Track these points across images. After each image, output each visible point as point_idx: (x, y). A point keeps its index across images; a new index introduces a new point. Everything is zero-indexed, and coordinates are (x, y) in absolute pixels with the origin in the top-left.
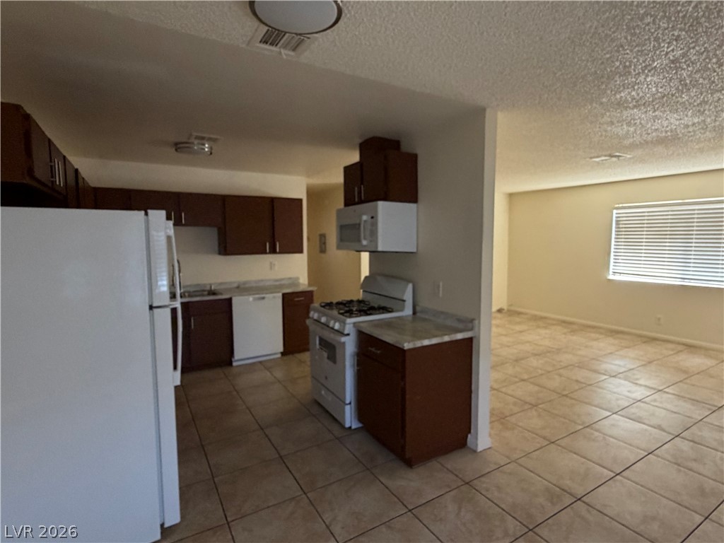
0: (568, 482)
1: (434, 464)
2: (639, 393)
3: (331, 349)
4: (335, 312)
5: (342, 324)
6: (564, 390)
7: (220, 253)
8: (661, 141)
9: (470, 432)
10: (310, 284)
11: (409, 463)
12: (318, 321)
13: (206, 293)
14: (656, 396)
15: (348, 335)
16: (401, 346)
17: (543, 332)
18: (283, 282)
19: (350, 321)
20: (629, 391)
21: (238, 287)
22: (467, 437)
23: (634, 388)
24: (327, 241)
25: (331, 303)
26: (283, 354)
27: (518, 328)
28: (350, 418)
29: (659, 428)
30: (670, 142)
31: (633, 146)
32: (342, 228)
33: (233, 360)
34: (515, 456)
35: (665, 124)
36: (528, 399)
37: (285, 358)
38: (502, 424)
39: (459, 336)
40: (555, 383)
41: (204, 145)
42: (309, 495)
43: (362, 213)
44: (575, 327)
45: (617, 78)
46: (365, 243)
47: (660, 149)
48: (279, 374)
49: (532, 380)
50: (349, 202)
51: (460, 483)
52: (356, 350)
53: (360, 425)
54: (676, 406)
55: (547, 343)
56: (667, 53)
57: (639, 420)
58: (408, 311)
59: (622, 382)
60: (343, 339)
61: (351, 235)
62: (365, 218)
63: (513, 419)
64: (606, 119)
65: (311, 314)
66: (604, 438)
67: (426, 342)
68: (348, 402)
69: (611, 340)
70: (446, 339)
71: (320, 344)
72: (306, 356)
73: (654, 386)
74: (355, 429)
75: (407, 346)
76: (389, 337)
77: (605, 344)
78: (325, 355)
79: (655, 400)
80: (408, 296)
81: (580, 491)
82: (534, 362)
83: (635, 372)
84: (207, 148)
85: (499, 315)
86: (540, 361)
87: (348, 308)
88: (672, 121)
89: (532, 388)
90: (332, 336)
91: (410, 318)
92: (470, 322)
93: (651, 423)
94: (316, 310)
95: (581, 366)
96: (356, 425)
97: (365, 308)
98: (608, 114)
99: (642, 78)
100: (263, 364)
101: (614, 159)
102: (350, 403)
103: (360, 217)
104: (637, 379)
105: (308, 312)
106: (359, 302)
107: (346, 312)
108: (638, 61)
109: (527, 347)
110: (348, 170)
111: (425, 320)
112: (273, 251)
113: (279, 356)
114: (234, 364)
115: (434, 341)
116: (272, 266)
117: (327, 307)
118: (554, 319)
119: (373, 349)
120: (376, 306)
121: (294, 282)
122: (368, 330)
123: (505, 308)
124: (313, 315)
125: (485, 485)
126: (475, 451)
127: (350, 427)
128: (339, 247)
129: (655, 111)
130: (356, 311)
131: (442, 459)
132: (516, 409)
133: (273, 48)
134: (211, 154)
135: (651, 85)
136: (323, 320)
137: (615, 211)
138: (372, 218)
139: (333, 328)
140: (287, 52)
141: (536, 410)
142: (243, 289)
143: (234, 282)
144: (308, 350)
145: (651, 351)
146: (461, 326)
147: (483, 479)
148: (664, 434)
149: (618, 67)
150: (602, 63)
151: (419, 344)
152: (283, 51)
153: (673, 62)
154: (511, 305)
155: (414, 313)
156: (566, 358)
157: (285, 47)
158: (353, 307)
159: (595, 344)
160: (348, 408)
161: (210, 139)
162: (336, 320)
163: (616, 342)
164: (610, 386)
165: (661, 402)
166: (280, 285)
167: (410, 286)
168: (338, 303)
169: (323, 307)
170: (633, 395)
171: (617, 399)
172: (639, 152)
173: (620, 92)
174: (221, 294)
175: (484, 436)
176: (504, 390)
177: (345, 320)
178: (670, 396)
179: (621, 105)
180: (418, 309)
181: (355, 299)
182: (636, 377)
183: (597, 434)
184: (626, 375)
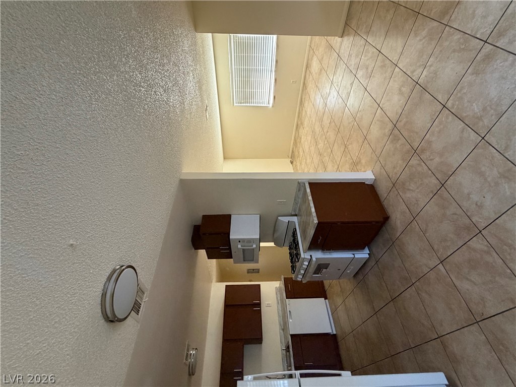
0: (387, 131)
1: (385, 204)
2: (334, 93)
3: (321, 267)
4: (298, 264)
5: (305, 260)
6: (334, 130)
7: (261, 343)
8: (200, 88)
9: (364, 183)
10: (280, 280)
11: (387, 218)
12: (303, 275)
13: (288, 353)
14: (335, 85)
15: (311, 256)
16: (316, 225)
17: (303, 140)
18: (279, 298)
19: (302, 256)
20: (334, 98)
21: (283, 330)
22: (367, 184)
23: (331, 95)
24: (252, 268)
25: (291, 266)
26: (326, 298)
27: (301, 153)
28: (363, 255)
29: (352, 84)
30: (200, 84)
31: (202, 100)
32: (245, 260)
33: (332, 334)
34: (375, 158)
35: (192, 88)
36: (342, 149)
37: (328, 297)
38: (357, 163)
39: (308, 190)
40: (332, 135)
41: (191, 354)
42: (414, 282)
43: (237, 248)
44: (299, 123)
45: (170, 116)
46: (254, 246)
47: (204, 88)
48: (339, 301)
49: (331, 147)
50: (229, 256)
51: (394, 189)
52: (320, 251)
53: (367, 248)
54: (339, 75)
55: (309, 138)
56: (161, 95)
57: (349, 94)
58: (295, 219)
59: (328, 100)
60: (314, 259)
61: (249, 255)
62: (239, 246)
63: (355, 158)
64: (189, 117)
65: (299, 279)
66: (360, 111)
67: (313, 210)
68: (353, 256)
69: (306, 105)
70: (310, 198)
71: (318, 274)
72: (327, 283)
73: (330, 85)
74: (370, 251)
75: (316, 221)
76: (311, 232)
77: (308, 107)
78: (324, 270)
79: (337, 85)
80: (285, 219)
81: (390, 126)
82: (321, 145)
83: (323, 94)
84: (193, 352)
85: (294, 163)
86: (320, 142)
87: (294, 256)
88: (191, 85)
89: (336, 147)
90: (312, 266)
91: (299, 217)
92: (300, 185)
93: (350, 88)
94: (297, 276)
95: (321, 120)
96: (367, 251)
97: (294, 245)
98: (186, 116)
99: (171, 104)
100: (334, 312)
101: (208, 108)
102: (354, 254)
103: (238, 249)
104: (327, 93)
105: (298, 281)
106: (290, 249)
107: (297, 257)
108: (163, 107)
109: (313, 148)
110: (210, 257)
111: (300, 210)
112: (259, 305)
113: (327, 300)
114: (335, 333)
115: (312, 205)
116: (269, 306)
117: (295, 269)
118: (296, 133)
119: (319, 241)
120: (292, 238)
121: (278, 290)
122: (307, 244)
123: (290, 159)
124: (300, 278)
125: (394, 176)
126: (375, 179)
127: (369, 254)
128: (257, 262)
129: (186, 94)
130: (296, 251)
131: (382, 200)
132: (349, 156)
133: (142, 306)
134: (196, 349)
135: (174, 99)
136: (302, 272)
137: (235, 104)
138: (239, 242)
139: (308, 266)
140: (144, 298)
141: (348, 146)
142: (284, 327)
143: (280, 333)
144: (322, 282)
145: (311, 86)
146: (302, 189)
147: (390, 176)
148: (355, 82)
149: (165, 116)
150: (163, 124)
151: (314, 214)
152: (144, 301)
153: (165, 91)
154: (288, 156)
155: (296, 215)
156: (317, 129)
157: (142, 299)
158: (293, 252)
159: (308, 113)
160: (357, 256)
161: (188, 350)
162: (302, 264)
163: (307, 102)
164: (331, 107)
165: (338, 82)
166: (281, 300)
167: (279, 218)
168: (292, 262)
169: (294, 272)
170: (336, 96)
171: (339, 103)
172: (205, 97)
173: (177, 112)
174: (288, 342)
175: (366, 175)
176: (338, 163)
177: (302, 258)
178: (334, 78)
179: (182, 111)
180: (293, 213)
181: (289, 251)
182: (325, 94)
183: (358, 115)
184: (325, 99)
